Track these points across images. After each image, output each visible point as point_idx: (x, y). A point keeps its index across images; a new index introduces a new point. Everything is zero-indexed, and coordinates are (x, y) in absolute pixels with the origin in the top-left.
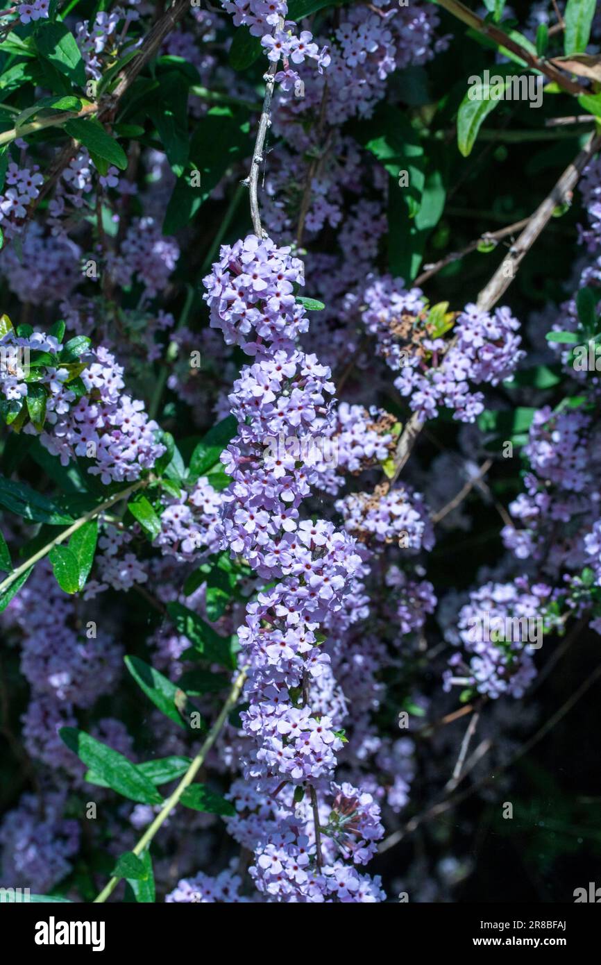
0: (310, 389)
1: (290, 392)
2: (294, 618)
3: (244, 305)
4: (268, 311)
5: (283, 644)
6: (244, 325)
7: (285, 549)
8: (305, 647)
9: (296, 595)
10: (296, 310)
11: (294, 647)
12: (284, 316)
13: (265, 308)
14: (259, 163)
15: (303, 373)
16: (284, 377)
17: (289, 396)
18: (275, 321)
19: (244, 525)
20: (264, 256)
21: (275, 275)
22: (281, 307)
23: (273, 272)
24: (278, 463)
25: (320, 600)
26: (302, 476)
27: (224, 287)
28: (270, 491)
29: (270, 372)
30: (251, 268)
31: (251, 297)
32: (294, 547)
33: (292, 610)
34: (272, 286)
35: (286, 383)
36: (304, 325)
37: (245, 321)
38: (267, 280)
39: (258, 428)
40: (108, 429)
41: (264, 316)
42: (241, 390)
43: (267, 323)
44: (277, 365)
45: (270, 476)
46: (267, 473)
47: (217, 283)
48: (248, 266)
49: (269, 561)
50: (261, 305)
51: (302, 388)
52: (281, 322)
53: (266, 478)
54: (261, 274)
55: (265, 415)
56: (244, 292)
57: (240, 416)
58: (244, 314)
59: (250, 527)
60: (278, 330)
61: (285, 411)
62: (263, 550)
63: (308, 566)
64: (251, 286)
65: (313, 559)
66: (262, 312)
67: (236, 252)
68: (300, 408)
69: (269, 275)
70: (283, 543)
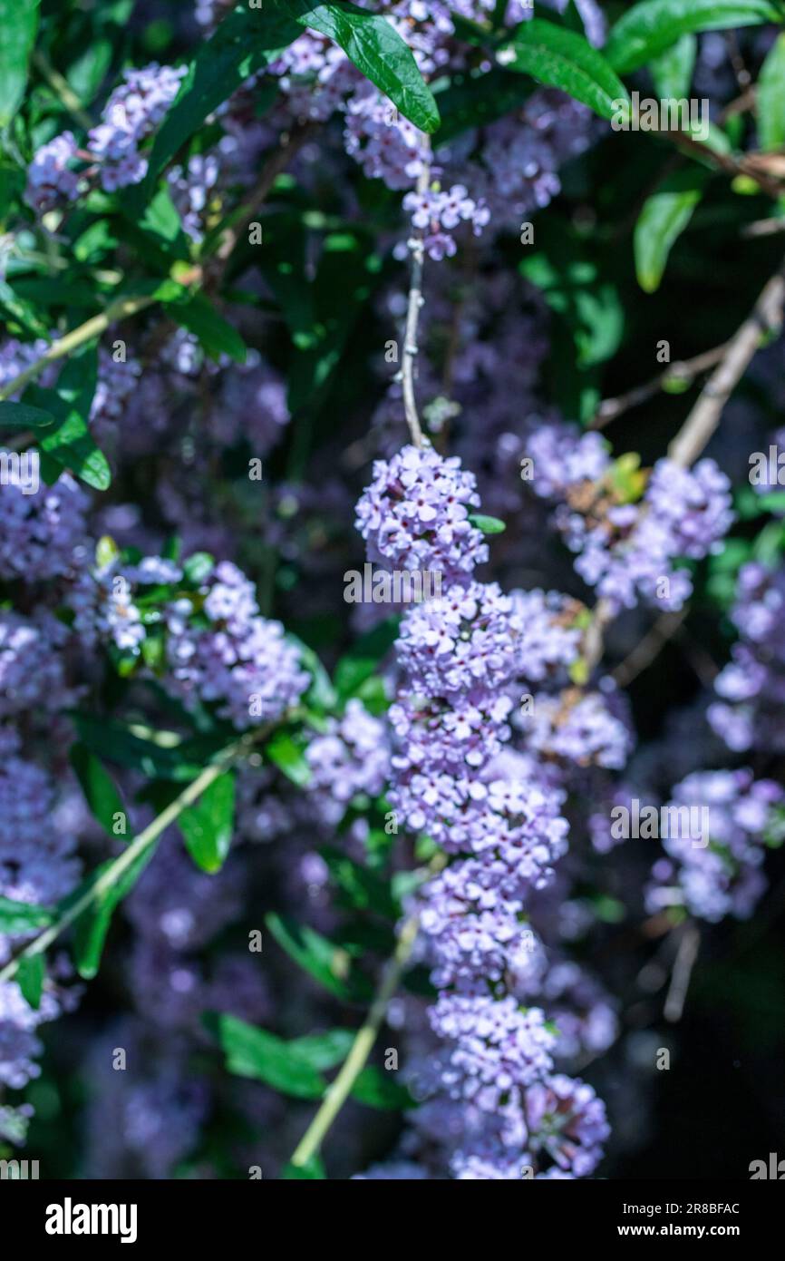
0: (495, 629)
1: (471, 636)
2: (489, 899)
3: (409, 538)
4: (438, 543)
5: (479, 931)
6: (410, 560)
7: (475, 819)
8: (505, 933)
9: (489, 873)
10: (472, 537)
11: (492, 935)
12: (457, 546)
13: (435, 540)
14: (413, 355)
15: (485, 610)
16: (462, 618)
17: (469, 640)
18: (448, 553)
19: (423, 793)
20: (429, 476)
21: (444, 499)
22: (455, 535)
23: (442, 494)
24: (461, 719)
25: (520, 878)
26: (490, 732)
27: (383, 518)
28: (452, 754)
29: (444, 613)
30: (415, 494)
31: (417, 528)
32: (484, 815)
33: (486, 889)
34: (442, 512)
35: (466, 624)
36: (482, 553)
37: (411, 555)
38: (435, 506)
39: (434, 680)
40: (240, 663)
41: (434, 549)
42: (410, 635)
43: (438, 556)
44: (451, 604)
45: (452, 737)
46: (448, 733)
47: (374, 512)
48: (411, 492)
49: (457, 834)
50: (429, 535)
51: (484, 628)
52: (455, 553)
53: (447, 739)
54: (428, 500)
55: (443, 666)
56: (408, 522)
57: (409, 665)
58: (410, 548)
59: (431, 797)
60: (452, 563)
61: (466, 659)
62: (448, 822)
63: (504, 838)
64: (417, 515)
65: (510, 828)
66: (432, 544)
67: (394, 471)
68: (484, 654)
69: (437, 501)
70: (472, 813)
